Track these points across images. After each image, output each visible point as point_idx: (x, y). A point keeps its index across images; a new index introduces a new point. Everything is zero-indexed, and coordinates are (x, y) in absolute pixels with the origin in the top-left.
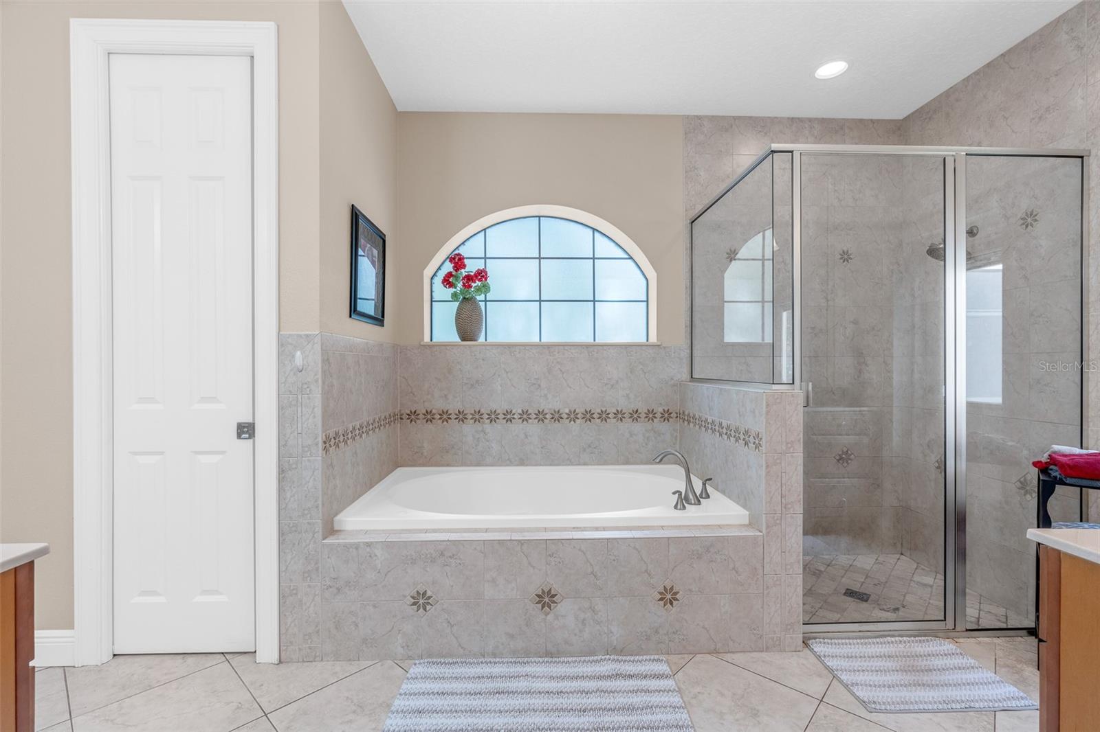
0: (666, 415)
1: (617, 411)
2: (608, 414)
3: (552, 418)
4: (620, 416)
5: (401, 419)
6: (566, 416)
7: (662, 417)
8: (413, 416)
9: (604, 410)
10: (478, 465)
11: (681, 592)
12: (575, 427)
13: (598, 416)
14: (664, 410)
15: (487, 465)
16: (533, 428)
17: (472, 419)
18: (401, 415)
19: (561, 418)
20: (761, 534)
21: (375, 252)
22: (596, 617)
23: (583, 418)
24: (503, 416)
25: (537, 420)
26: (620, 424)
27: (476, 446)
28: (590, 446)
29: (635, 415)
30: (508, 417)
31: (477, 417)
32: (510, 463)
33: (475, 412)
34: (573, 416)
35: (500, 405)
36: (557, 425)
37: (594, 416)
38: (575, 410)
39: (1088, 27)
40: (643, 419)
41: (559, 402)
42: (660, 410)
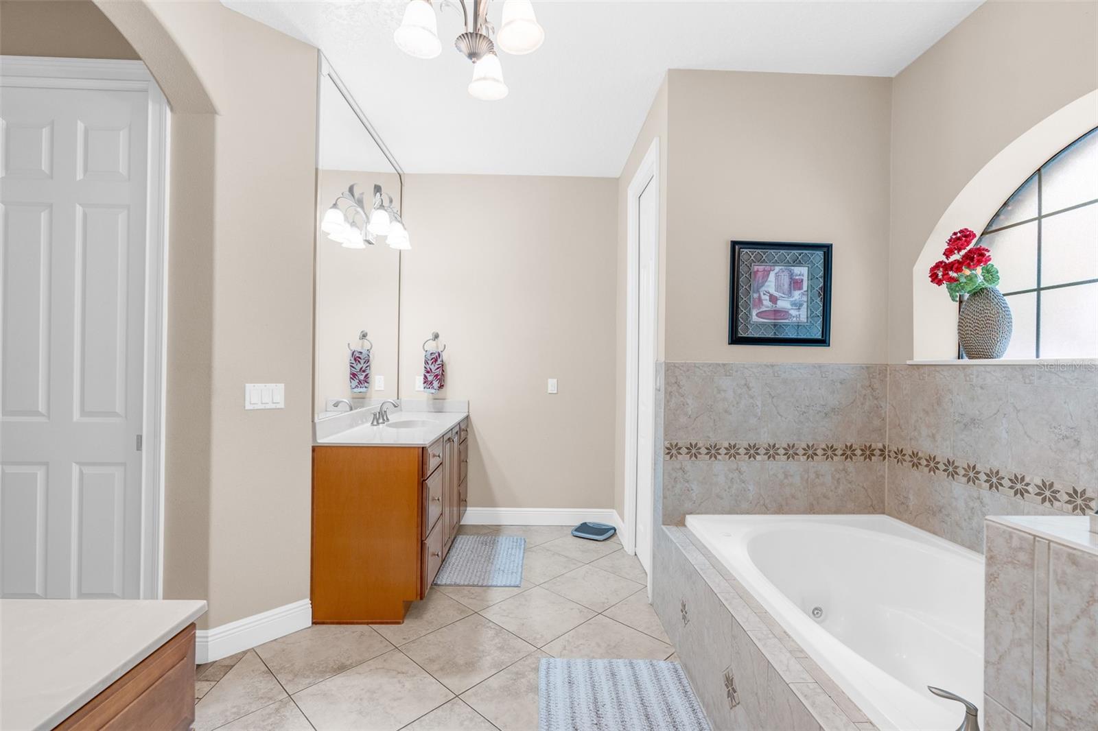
5: (889, 456)
8: (899, 455)
17: (964, 476)
27: (969, 518)
31: (971, 474)
33: (969, 467)
35: (1005, 464)
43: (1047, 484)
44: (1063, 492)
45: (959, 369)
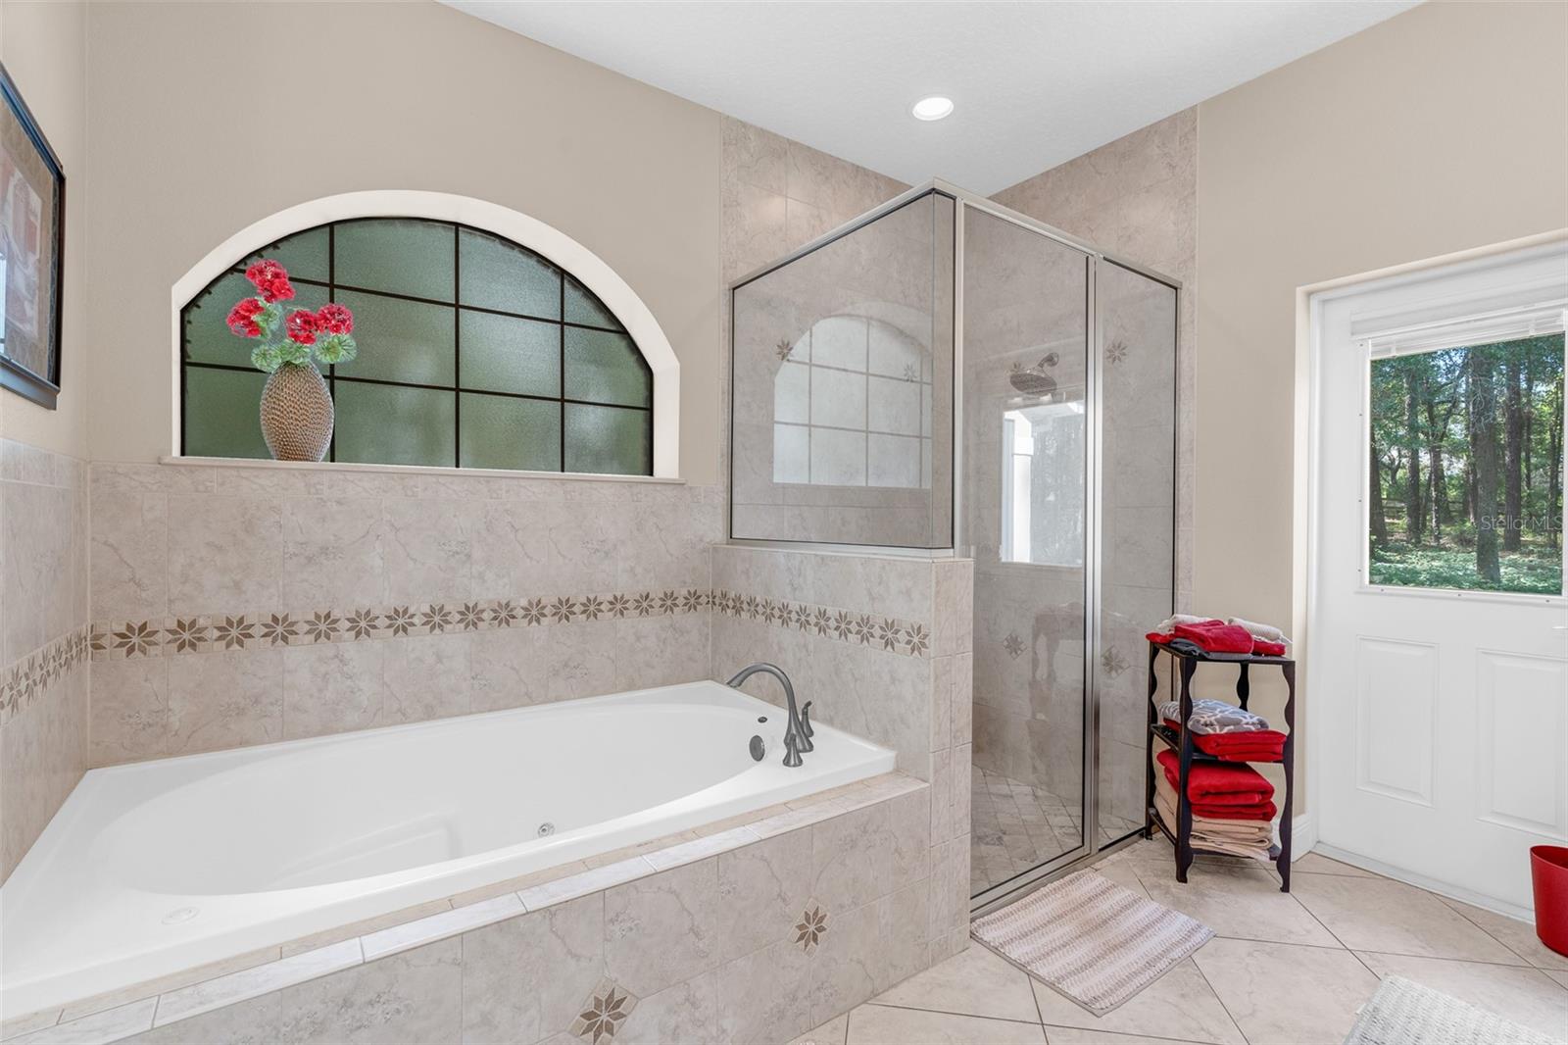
0: (692, 601)
1: (615, 598)
2: (600, 604)
3: (495, 618)
4: (619, 606)
5: (96, 647)
6: (523, 612)
7: (685, 605)
8: (135, 638)
9: (592, 597)
10: (326, 730)
11: (828, 914)
12: (539, 632)
13: (582, 608)
14: (689, 592)
15: (346, 730)
16: (455, 641)
17: (308, 632)
18: (96, 637)
19: (514, 617)
20: (927, 785)
21: (36, 202)
22: (697, 1014)
23: (554, 614)
24: (388, 622)
25: (462, 625)
26: (620, 622)
27: (320, 691)
28: (566, 665)
29: (644, 603)
30: (400, 622)
31: (323, 627)
32: (403, 717)
33: (318, 617)
34: (535, 612)
35: (381, 599)
36: (504, 630)
37: (575, 609)
38: (539, 601)
39: (1180, 144)
40: (657, 609)
41: (507, 587)
42: (684, 592)
43: (437, 608)
44: (454, 613)
45: (294, 475)
